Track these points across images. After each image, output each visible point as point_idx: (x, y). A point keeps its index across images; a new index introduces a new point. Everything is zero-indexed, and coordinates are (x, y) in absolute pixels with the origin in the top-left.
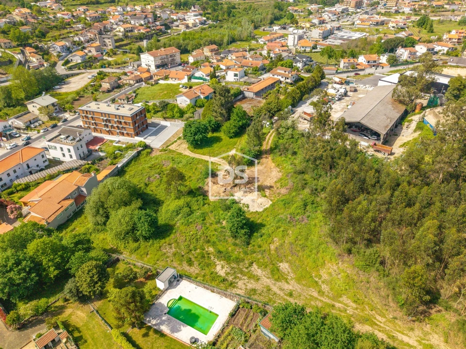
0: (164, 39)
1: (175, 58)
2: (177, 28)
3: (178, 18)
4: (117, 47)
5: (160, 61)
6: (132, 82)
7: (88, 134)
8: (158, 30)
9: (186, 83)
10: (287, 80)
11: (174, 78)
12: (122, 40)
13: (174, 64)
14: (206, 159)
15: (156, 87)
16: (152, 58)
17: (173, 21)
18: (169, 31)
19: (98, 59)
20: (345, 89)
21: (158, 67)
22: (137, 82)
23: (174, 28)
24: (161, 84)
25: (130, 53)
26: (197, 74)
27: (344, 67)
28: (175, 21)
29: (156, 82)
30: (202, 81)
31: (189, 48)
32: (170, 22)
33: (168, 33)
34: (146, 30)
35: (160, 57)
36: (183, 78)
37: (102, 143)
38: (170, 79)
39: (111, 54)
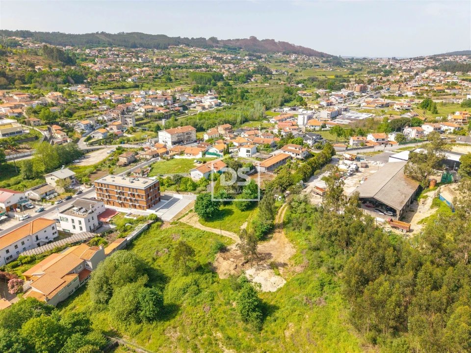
0: (181, 118)
1: (191, 135)
2: (194, 109)
3: (195, 101)
4: (137, 125)
5: (177, 138)
6: (148, 157)
7: (100, 207)
8: (176, 110)
9: (200, 158)
10: (298, 156)
11: (189, 153)
12: (142, 119)
13: (190, 141)
14: (217, 233)
15: (171, 162)
16: (169, 135)
17: (190, 103)
18: (186, 112)
19: (119, 136)
20: (356, 165)
21: (174, 143)
22: (154, 157)
23: (191, 109)
24: (176, 159)
25: (148, 130)
26: (212, 150)
27: (353, 144)
28: (192, 103)
29: (172, 157)
30: (216, 156)
31: (205, 127)
32: (187, 104)
33: (185, 113)
34: (165, 111)
35: (177, 135)
36: (198, 154)
37: (113, 215)
38: (185, 154)
39: (131, 131)
